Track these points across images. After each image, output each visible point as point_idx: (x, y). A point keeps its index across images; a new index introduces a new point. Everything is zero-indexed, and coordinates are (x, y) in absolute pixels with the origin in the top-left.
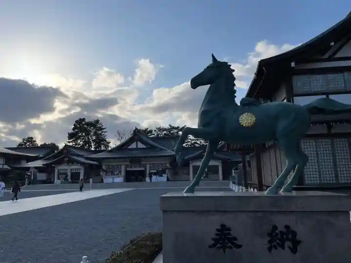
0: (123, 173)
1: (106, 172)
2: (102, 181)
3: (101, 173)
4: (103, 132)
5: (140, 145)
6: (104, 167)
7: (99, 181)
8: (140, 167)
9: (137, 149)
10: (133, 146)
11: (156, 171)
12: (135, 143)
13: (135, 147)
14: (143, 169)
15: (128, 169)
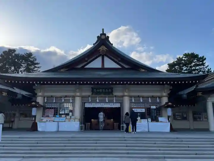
0: (78, 113)
1: (44, 109)
2: (34, 128)
3: (34, 111)
4: (36, 67)
5: (109, 64)
6: (40, 100)
7: (30, 126)
8: (110, 102)
9: (103, 69)
10: (96, 64)
11: (143, 110)
12: (100, 59)
13: (100, 66)
14: (118, 105)
15: (87, 105)
